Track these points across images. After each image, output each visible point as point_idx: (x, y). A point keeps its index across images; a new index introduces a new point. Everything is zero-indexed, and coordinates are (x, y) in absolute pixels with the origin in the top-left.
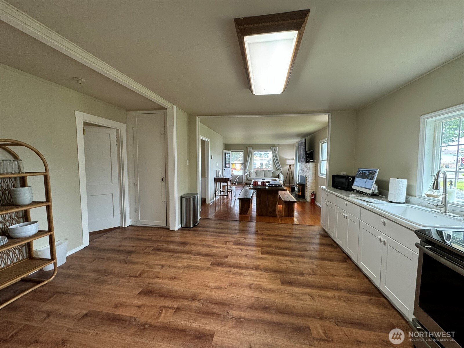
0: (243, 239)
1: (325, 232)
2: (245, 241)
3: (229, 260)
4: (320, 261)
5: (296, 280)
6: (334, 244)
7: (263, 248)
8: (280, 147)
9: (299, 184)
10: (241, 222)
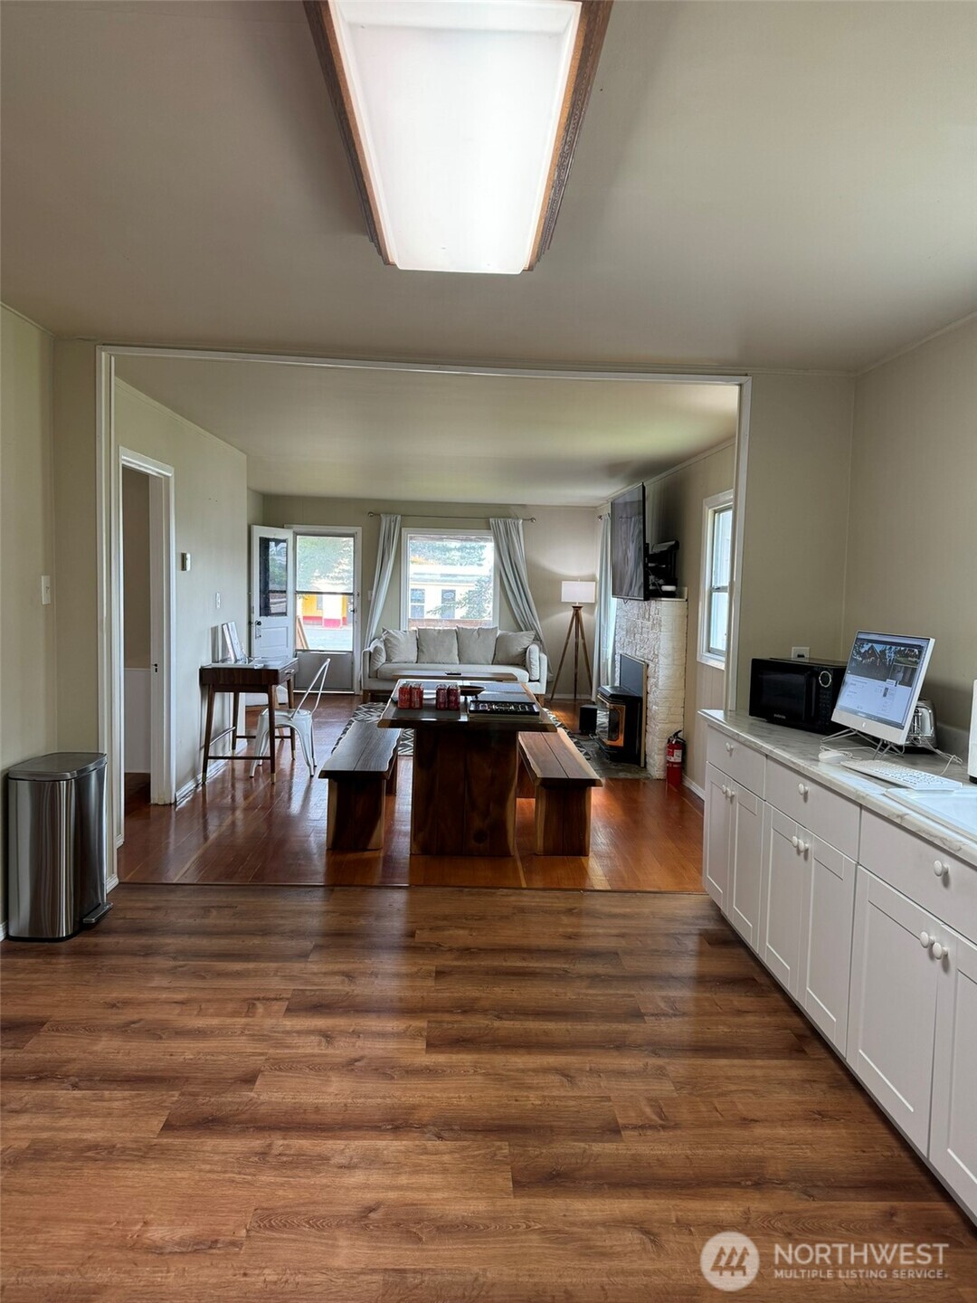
0: (338, 978)
1: (722, 919)
2: (347, 989)
3: (264, 1097)
4: (693, 1061)
5: (585, 1161)
6: (756, 978)
7: (439, 1016)
8: (532, 519)
9: (613, 698)
10: (332, 890)
